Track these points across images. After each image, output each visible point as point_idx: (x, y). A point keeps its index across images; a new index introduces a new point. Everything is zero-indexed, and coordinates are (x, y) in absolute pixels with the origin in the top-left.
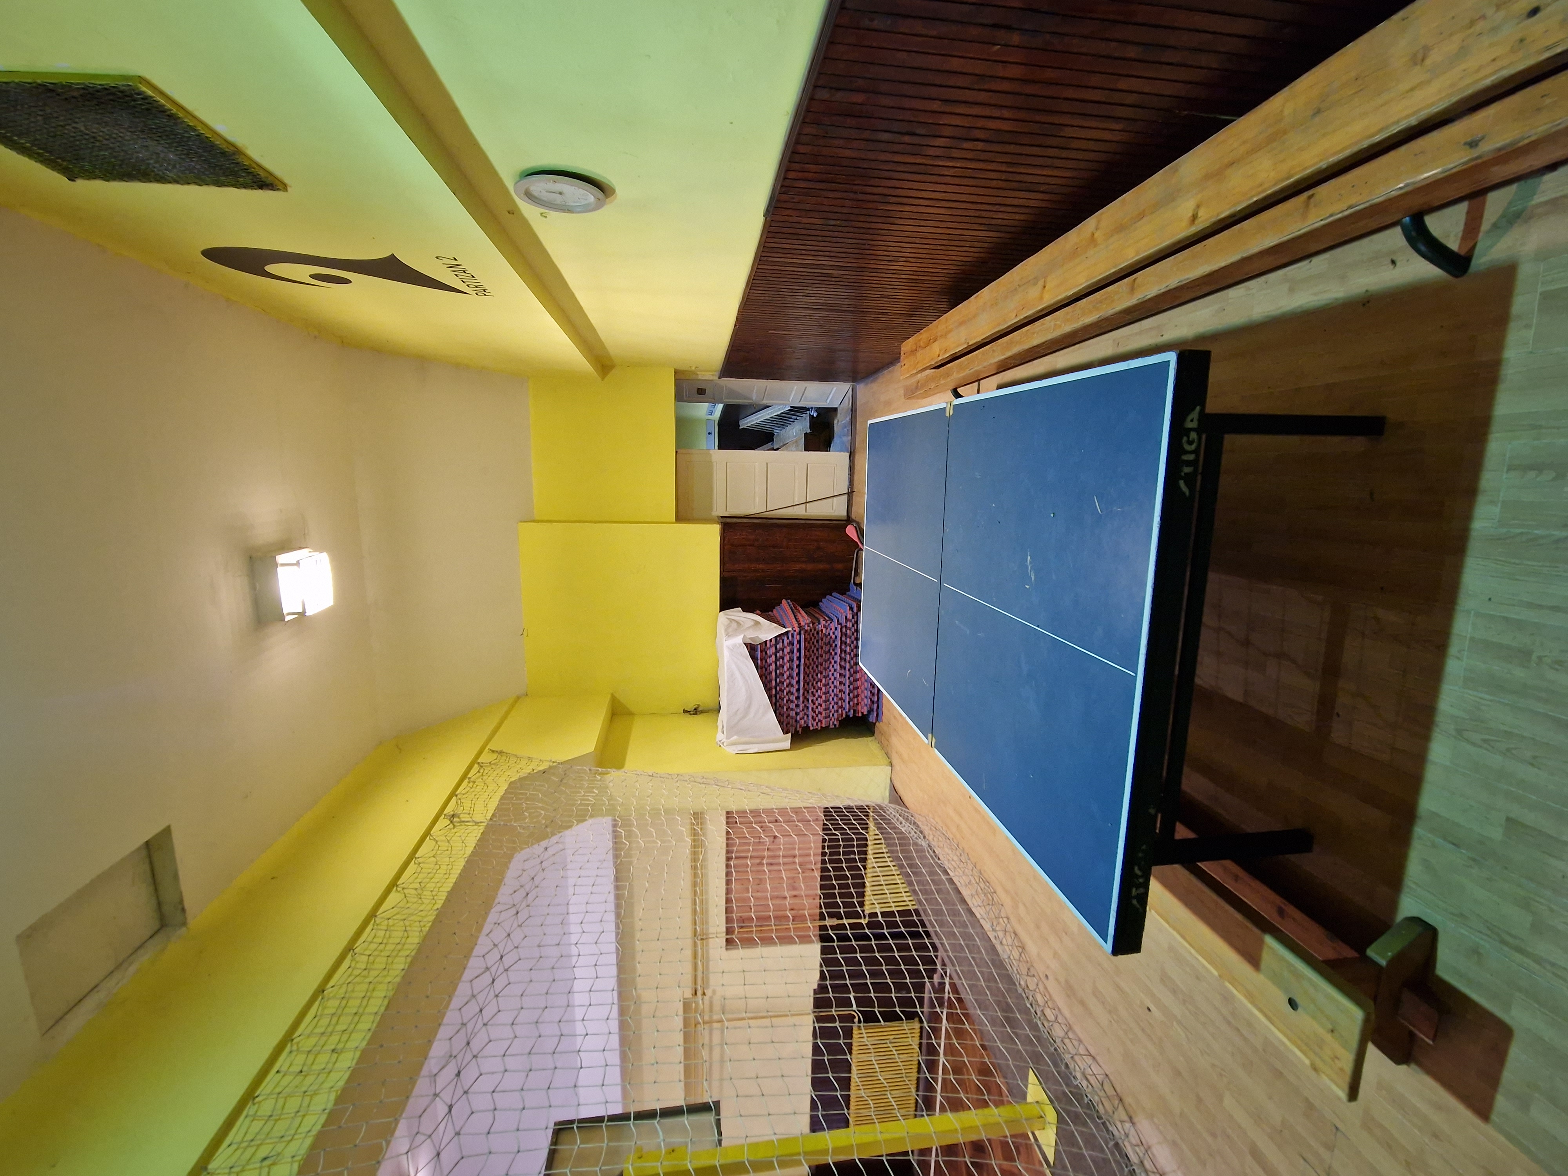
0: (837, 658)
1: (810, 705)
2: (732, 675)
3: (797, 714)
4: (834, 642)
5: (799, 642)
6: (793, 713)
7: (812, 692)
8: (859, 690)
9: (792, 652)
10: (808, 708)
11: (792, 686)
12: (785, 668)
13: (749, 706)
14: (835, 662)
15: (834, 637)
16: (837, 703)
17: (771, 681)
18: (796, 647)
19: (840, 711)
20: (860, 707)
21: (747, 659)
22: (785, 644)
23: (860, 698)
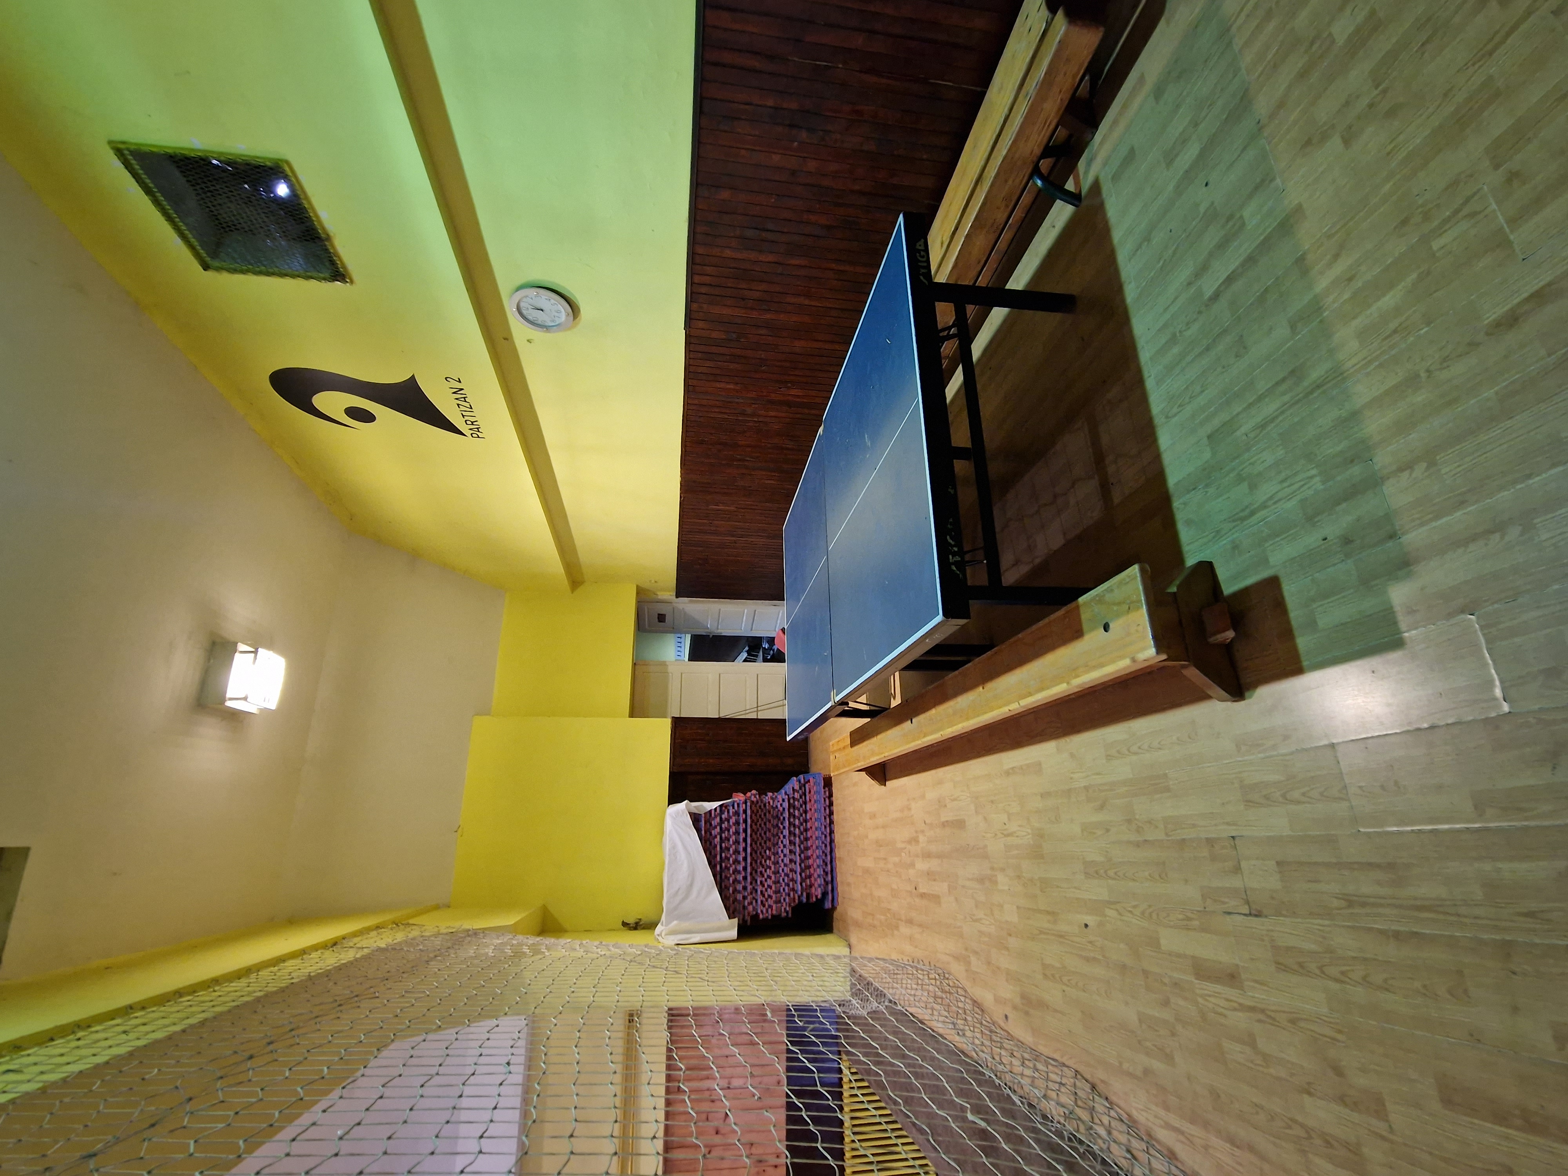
0: (786, 832)
1: (759, 888)
2: (674, 847)
3: (744, 898)
4: (782, 814)
5: (745, 811)
6: (739, 897)
7: (761, 872)
8: (812, 870)
9: (737, 823)
10: (756, 891)
11: (739, 863)
12: (731, 842)
13: (691, 885)
14: (784, 837)
15: (781, 809)
16: (788, 885)
17: (716, 856)
18: (742, 817)
19: (792, 894)
20: (813, 889)
21: (690, 828)
22: (731, 814)
23: (813, 879)
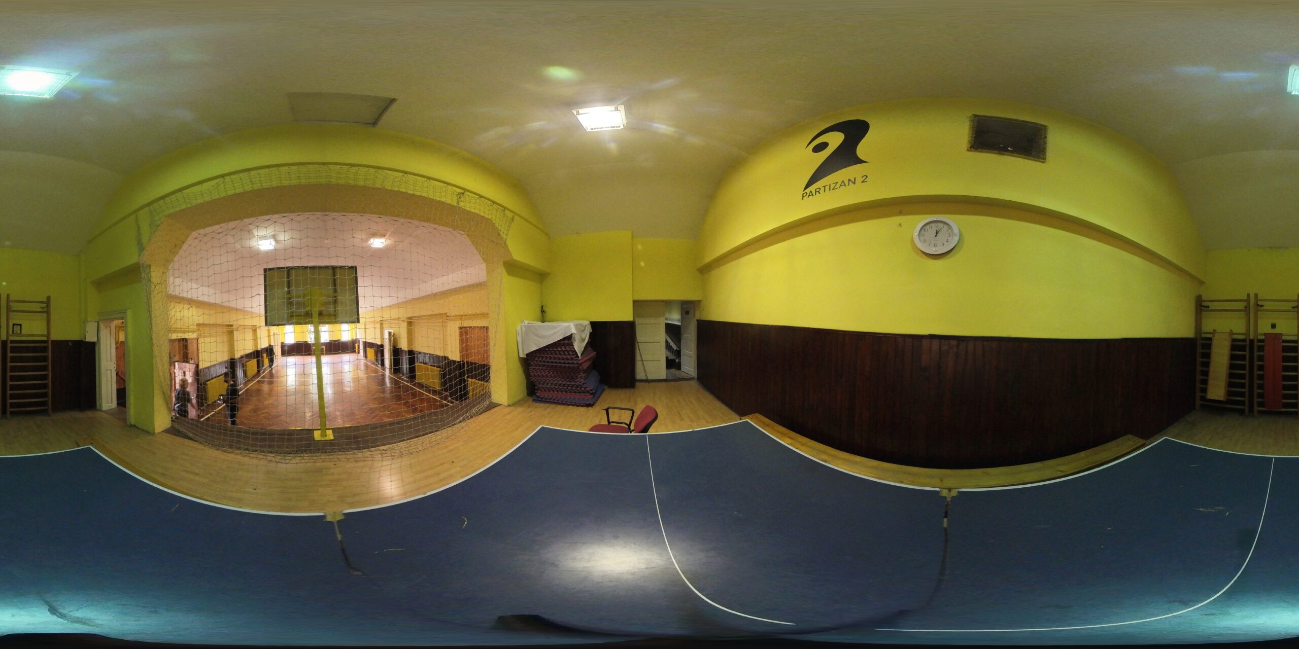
0: (564, 383)
1: (541, 368)
2: (555, 328)
3: (536, 361)
4: (574, 381)
5: (573, 363)
6: (536, 359)
7: (547, 369)
8: (548, 392)
9: (568, 359)
10: (539, 367)
11: (550, 359)
12: (559, 356)
13: (540, 337)
14: (563, 381)
15: (576, 381)
16: (542, 381)
17: (552, 348)
18: (571, 362)
19: (538, 382)
20: (540, 392)
21: (564, 335)
22: (572, 356)
23: (544, 392)
